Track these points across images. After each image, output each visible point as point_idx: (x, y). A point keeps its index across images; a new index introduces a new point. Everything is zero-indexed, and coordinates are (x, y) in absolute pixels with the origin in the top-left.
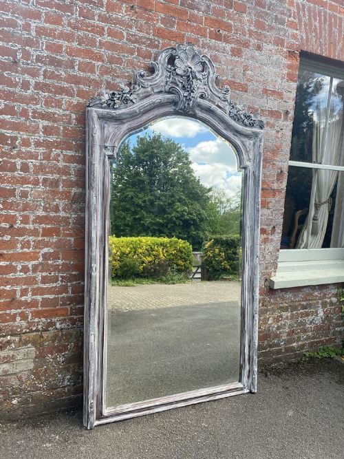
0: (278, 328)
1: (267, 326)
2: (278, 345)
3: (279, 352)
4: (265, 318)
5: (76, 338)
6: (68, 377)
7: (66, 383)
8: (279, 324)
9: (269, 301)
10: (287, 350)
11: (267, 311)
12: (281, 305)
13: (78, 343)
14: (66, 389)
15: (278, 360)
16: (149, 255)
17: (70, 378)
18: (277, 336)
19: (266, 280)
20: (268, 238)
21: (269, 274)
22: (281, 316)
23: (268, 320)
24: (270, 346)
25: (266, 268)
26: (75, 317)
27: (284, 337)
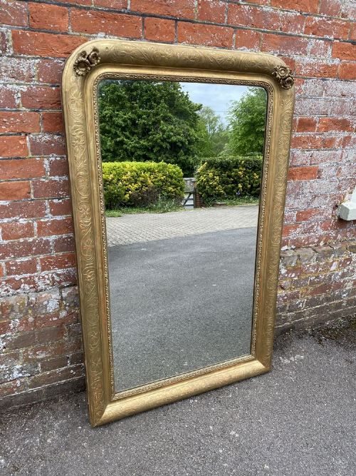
0: (344, 275)
1: (328, 274)
2: (339, 297)
3: (339, 306)
4: (327, 263)
5: (21, 311)
6: (18, 366)
7: (16, 374)
8: (345, 270)
9: (335, 238)
10: (350, 303)
11: (330, 253)
12: (353, 244)
13: (27, 320)
14: (18, 382)
15: (335, 316)
16: (135, 183)
17: (22, 369)
18: (339, 286)
19: (337, 206)
20: (350, 137)
21: (342, 198)
22: (350, 259)
23: (331, 266)
24: (328, 300)
25: (339, 188)
26: (18, 277)
27: (349, 286)
